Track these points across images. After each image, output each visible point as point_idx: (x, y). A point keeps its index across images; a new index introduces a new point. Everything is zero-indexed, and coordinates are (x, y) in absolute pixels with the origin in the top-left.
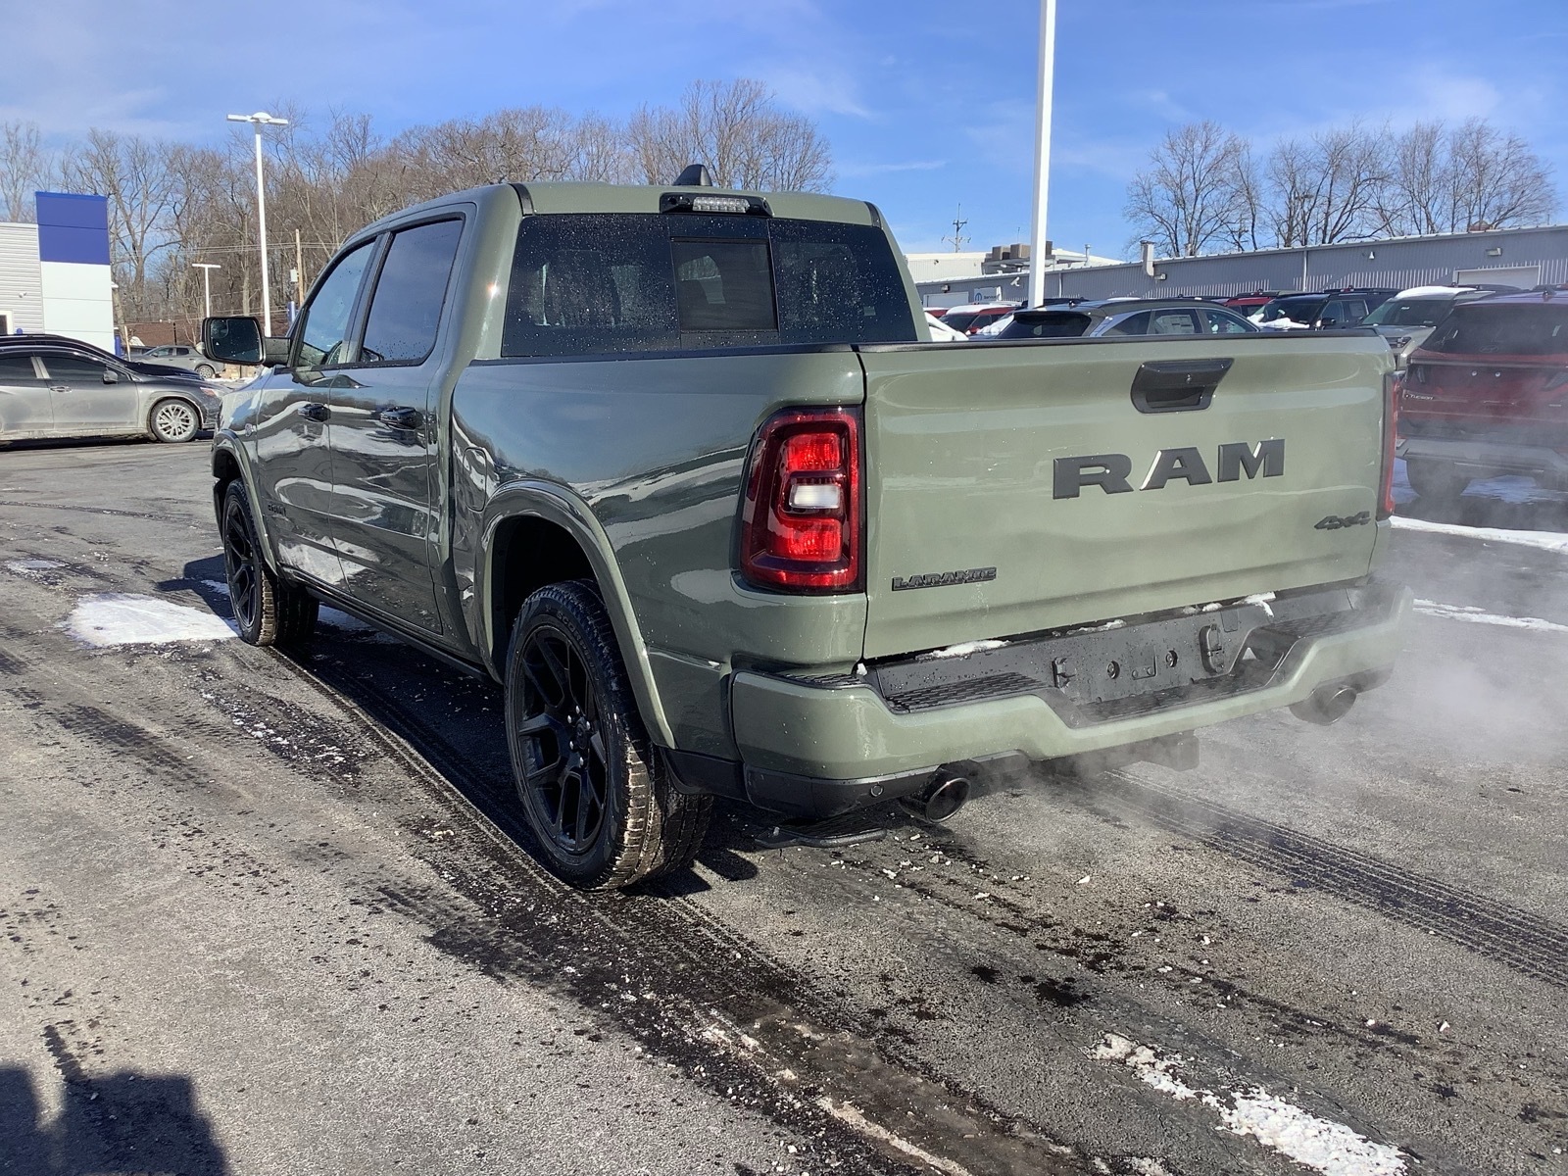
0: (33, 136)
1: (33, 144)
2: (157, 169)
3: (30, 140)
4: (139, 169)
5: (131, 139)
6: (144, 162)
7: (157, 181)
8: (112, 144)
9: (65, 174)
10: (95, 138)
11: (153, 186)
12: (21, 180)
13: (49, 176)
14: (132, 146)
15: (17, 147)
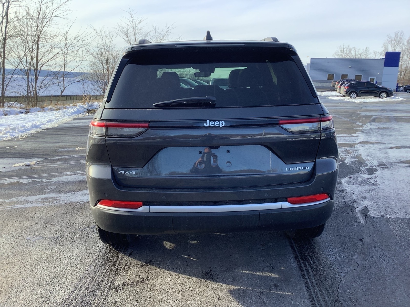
0: (402, 34)
1: (401, 36)
12: (397, 45)
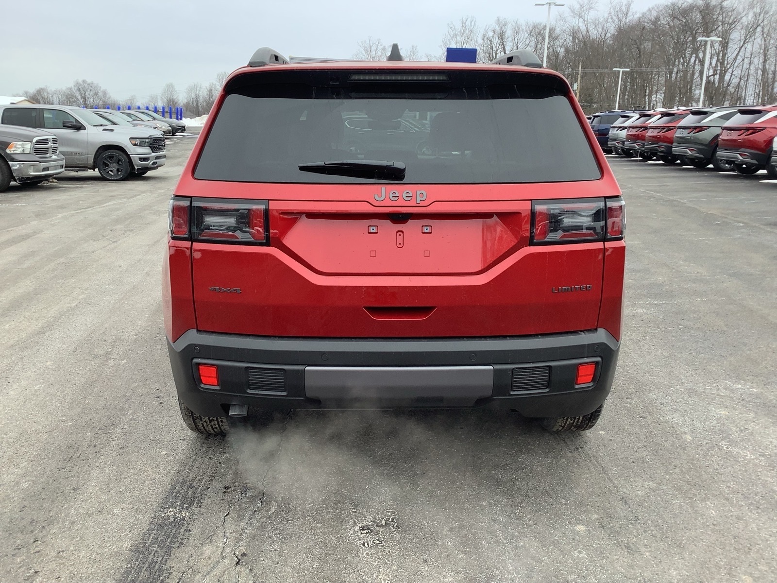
2: (524, 35)
3: (471, 25)
4: (515, 37)
5: (513, 21)
6: (518, 32)
7: (523, 42)
8: (505, 25)
9: (483, 39)
10: (498, 21)
11: (521, 44)
13: (476, 42)
14: (514, 25)
15: (465, 29)
